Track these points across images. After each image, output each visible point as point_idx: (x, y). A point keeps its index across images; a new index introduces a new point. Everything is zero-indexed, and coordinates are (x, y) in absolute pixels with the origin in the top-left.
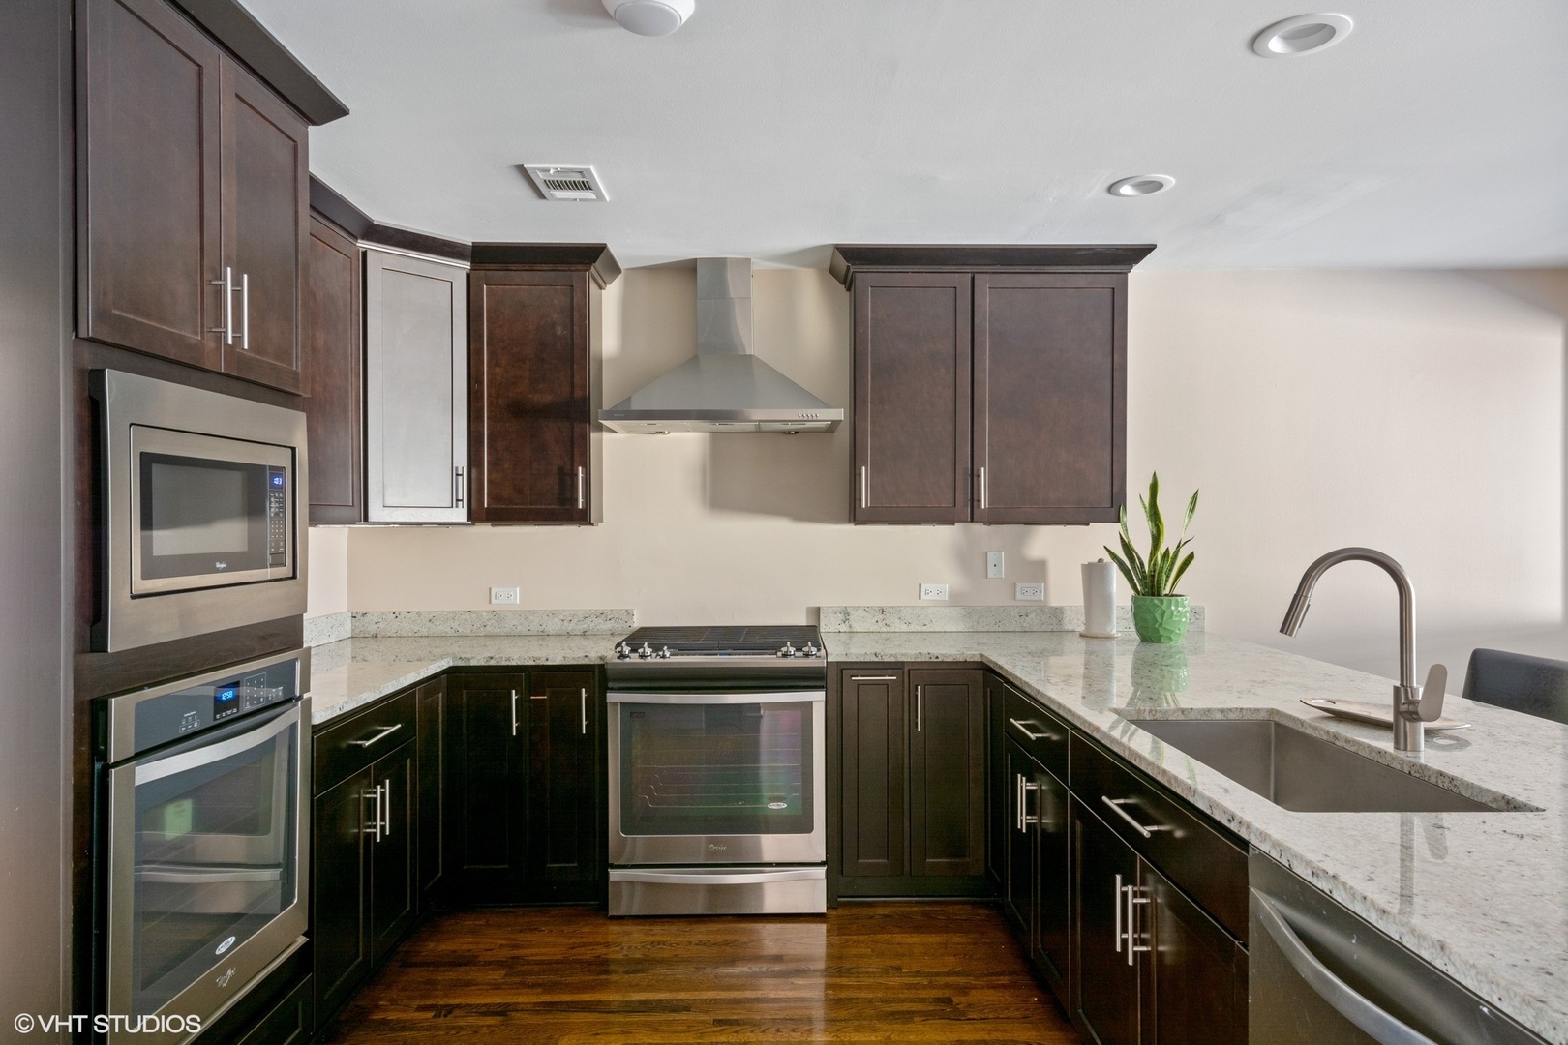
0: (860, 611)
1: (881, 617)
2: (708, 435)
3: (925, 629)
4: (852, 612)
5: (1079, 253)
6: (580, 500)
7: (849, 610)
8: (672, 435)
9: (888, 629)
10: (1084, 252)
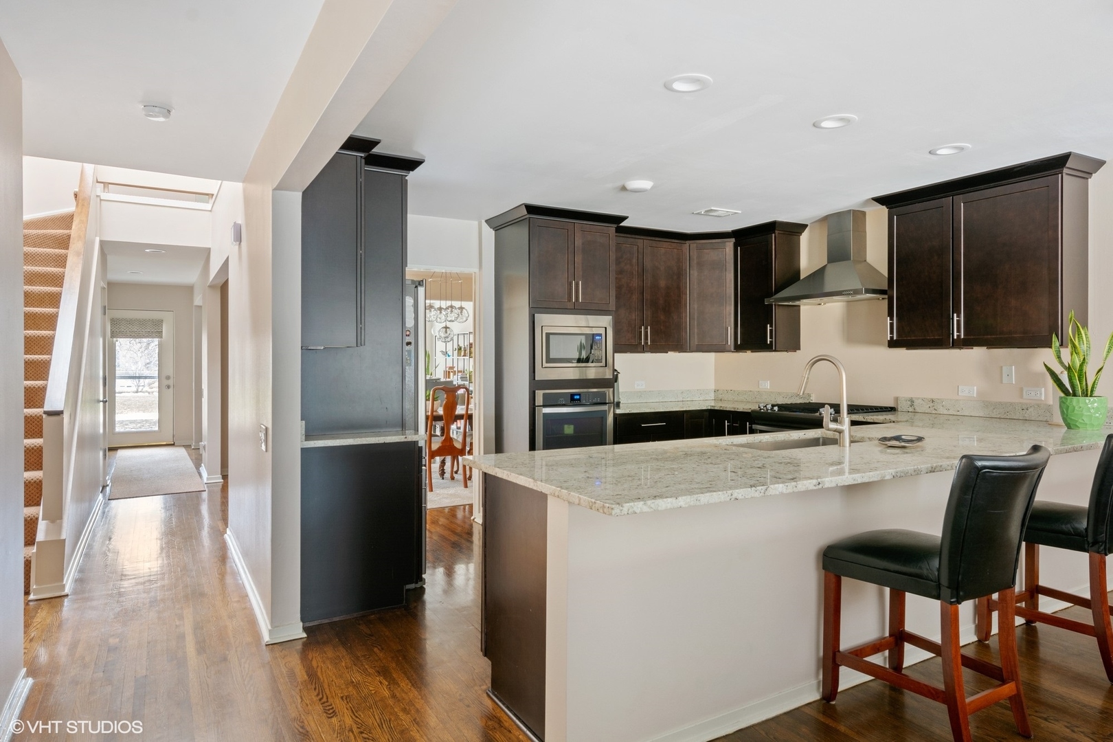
0: (920, 400)
1: (932, 404)
2: (845, 303)
3: (958, 413)
4: (915, 401)
5: (1015, 170)
6: (769, 340)
7: (914, 399)
8: (827, 305)
9: (936, 412)
10: (1019, 169)
